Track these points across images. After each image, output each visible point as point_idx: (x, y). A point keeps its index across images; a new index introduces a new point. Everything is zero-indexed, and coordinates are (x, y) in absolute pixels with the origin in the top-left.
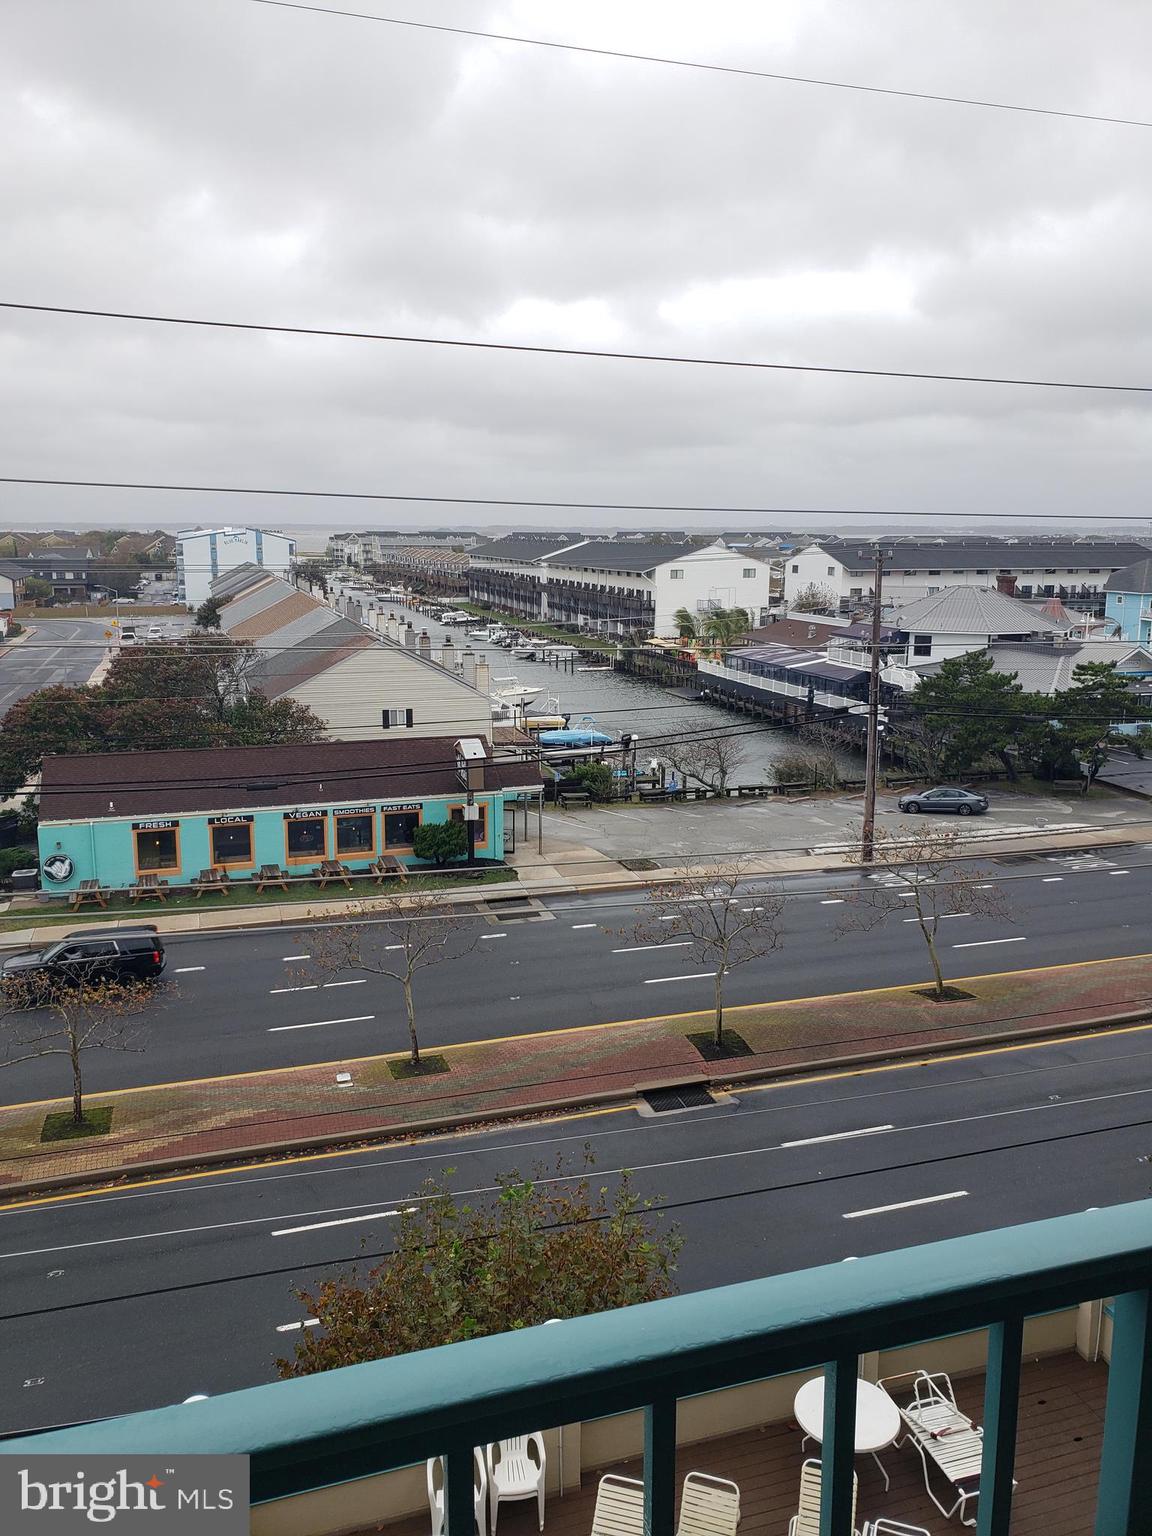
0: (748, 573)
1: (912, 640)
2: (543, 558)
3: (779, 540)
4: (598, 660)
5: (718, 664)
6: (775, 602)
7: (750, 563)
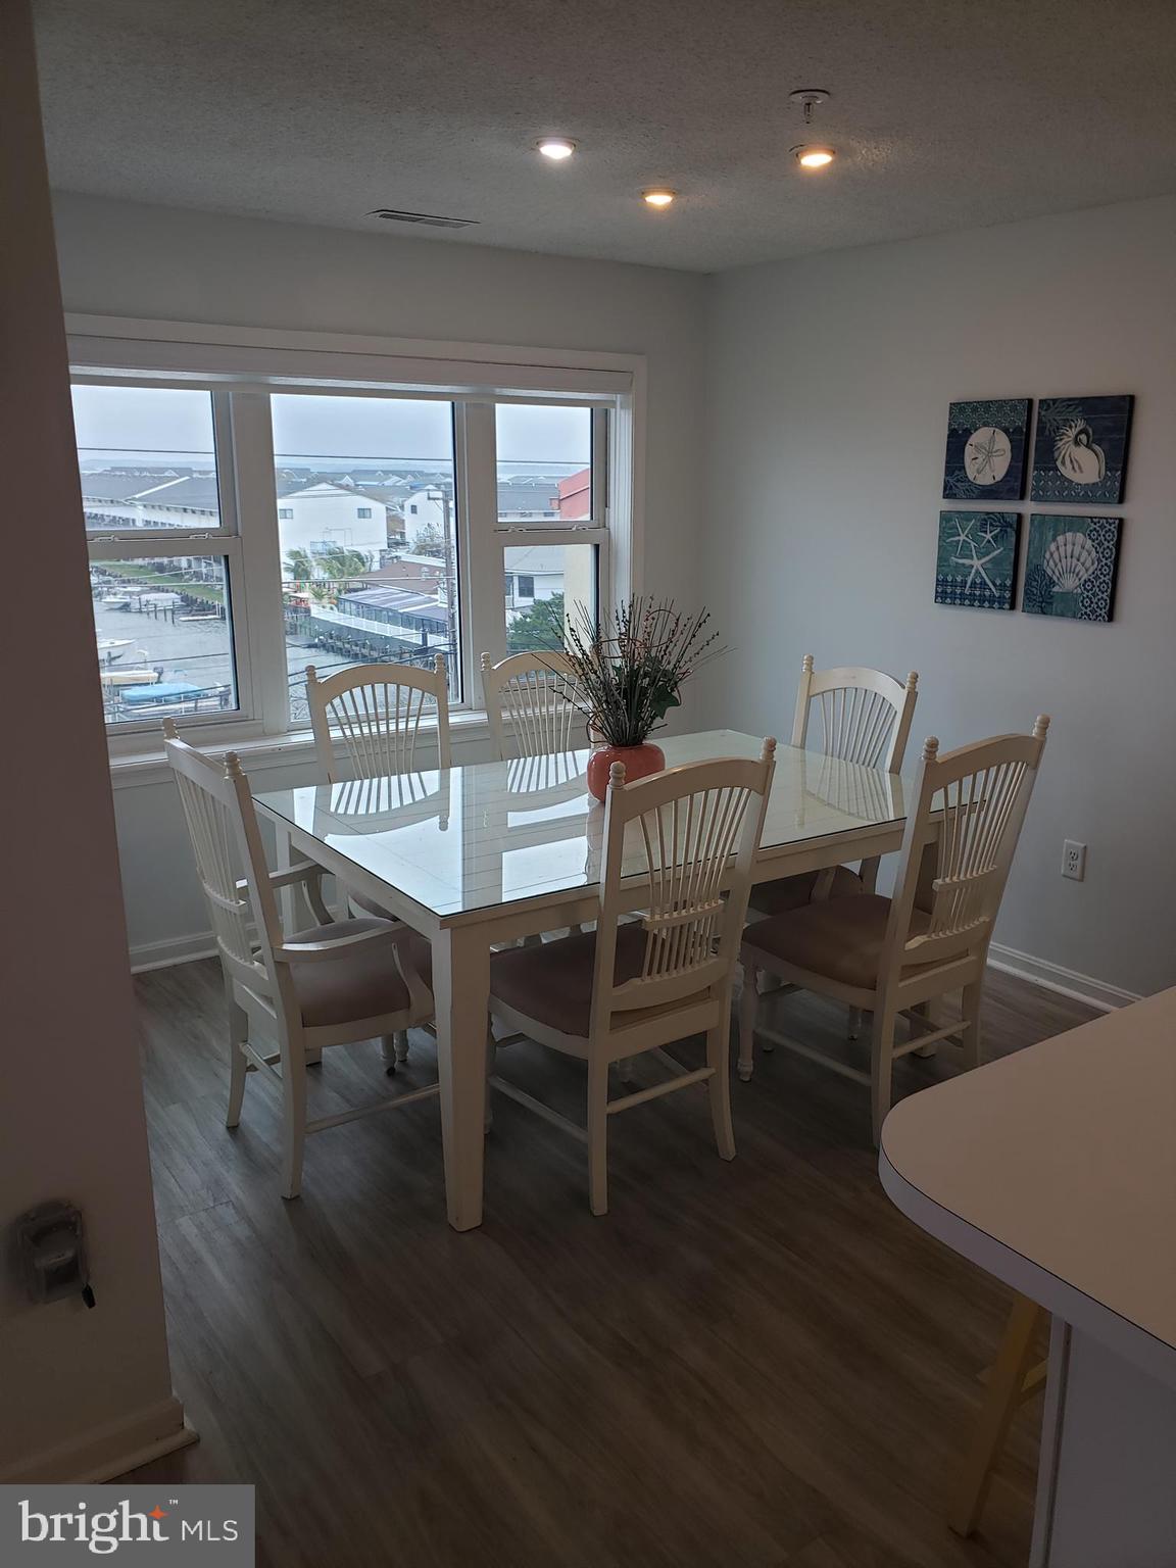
0: (363, 513)
1: (516, 581)
2: (137, 496)
3: (410, 478)
4: (205, 608)
5: (332, 608)
6: (394, 544)
7: (366, 503)
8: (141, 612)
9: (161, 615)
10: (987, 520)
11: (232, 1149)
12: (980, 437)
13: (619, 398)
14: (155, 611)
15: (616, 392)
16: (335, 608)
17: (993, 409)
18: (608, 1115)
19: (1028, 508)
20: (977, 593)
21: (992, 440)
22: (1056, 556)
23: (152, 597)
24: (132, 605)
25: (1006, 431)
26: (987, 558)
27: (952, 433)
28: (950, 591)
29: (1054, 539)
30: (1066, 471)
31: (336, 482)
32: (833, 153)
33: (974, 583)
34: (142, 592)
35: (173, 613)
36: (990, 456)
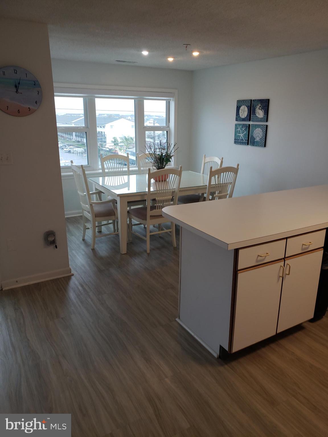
2: (73, 122)
8: (73, 153)
9: (79, 154)
10: (244, 125)
11: (83, 242)
12: (242, 108)
13: (172, 99)
14: (77, 153)
15: (171, 97)
16: (125, 153)
17: (245, 102)
18: (150, 235)
19: (251, 123)
20: (242, 141)
21: (244, 108)
22: (255, 133)
23: (76, 149)
24: (71, 151)
25: (247, 106)
26: (243, 134)
27: (237, 107)
28: (237, 141)
29: (255, 129)
30: (257, 115)
31: (126, 118)
32: (199, 52)
33: (241, 139)
34: (73, 148)
35: (82, 154)
36: (244, 112)
